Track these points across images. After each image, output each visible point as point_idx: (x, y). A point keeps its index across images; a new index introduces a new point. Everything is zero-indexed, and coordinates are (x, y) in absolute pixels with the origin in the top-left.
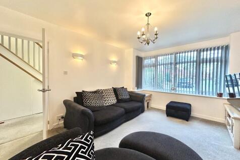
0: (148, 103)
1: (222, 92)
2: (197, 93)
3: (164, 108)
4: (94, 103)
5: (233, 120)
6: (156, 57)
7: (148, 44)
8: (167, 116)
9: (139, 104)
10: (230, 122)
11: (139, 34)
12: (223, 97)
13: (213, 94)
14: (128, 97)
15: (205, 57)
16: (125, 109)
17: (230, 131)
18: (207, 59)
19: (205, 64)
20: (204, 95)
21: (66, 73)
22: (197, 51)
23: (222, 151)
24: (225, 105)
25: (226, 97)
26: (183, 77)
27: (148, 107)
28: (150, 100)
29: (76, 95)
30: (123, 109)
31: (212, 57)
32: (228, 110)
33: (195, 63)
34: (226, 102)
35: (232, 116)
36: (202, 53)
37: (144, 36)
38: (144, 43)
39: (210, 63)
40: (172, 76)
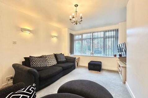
0: (77, 63)
1: (116, 54)
2: (104, 55)
3: (87, 65)
4: (39, 64)
5: (122, 68)
6: (82, 34)
7: (77, 24)
8: (89, 70)
9: (72, 64)
10: (120, 69)
11: (71, 17)
12: (117, 57)
13: (112, 56)
14: (65, 60)
15: (107, 35)
16: (62, 67)
17: (120, 74)
18: (108, 36)
19: (107, 39)
20: (108, 56)
21: (15, 43)
22: (104, 31)
23: (117, 85)
24: (118, 61)
25: (118, 56)
26: (97, 48)
27: (77, 65)
28: (79, 61)
29: (24, 60)
30: (61, 68)
31: (111, 35)
32: (119, 63)
33: (103, 39)
34: (118, 59)
35: (121, 66)
36: (106, 33)
37: (74, 19)
38: (74, 23)
39: (108, 38)
40: (91, 47)
